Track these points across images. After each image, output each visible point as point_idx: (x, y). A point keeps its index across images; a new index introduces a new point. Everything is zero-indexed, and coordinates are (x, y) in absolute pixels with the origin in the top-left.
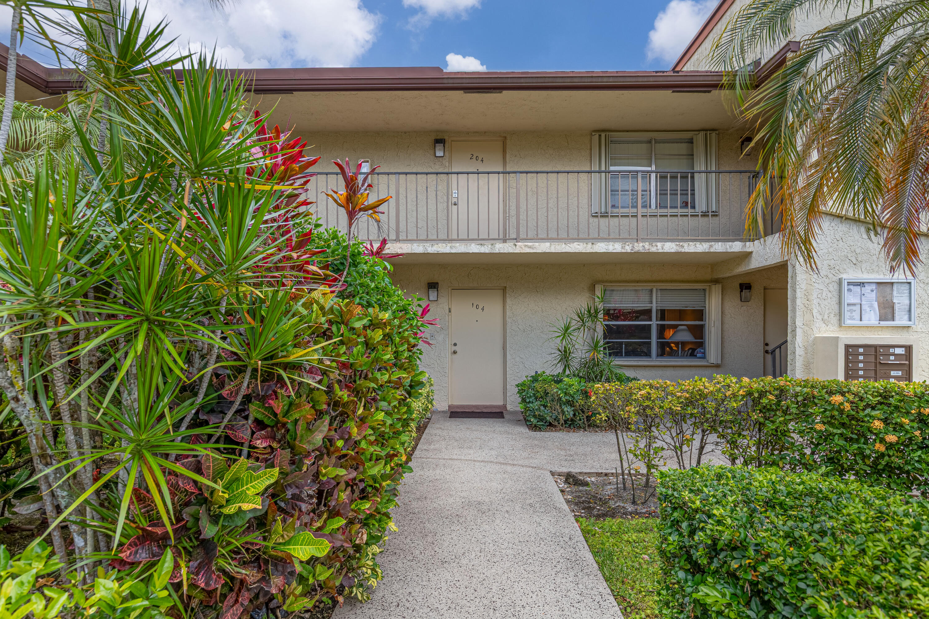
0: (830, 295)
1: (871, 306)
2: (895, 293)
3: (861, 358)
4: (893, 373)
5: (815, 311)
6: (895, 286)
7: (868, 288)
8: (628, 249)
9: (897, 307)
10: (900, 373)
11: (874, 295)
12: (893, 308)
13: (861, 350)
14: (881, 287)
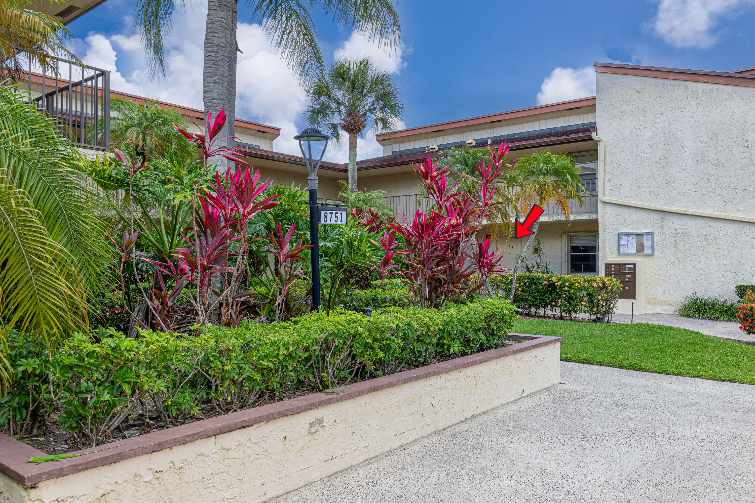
0: (614, 241)
1: (632, 246)
2: (645, 239)
3: (613, 269)
4: (627, 276)
5: (607, 248)
6: (645, 236)
7: (631, 237)
8: (551, 219)
9: (645, 246)
10: (630, 276)
11: (634, 240)
12: (643, 246)
13: (613, 266)
14: (638, 236)
